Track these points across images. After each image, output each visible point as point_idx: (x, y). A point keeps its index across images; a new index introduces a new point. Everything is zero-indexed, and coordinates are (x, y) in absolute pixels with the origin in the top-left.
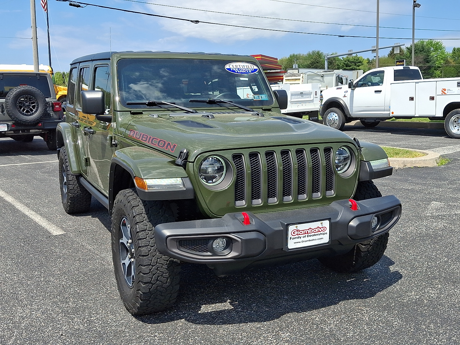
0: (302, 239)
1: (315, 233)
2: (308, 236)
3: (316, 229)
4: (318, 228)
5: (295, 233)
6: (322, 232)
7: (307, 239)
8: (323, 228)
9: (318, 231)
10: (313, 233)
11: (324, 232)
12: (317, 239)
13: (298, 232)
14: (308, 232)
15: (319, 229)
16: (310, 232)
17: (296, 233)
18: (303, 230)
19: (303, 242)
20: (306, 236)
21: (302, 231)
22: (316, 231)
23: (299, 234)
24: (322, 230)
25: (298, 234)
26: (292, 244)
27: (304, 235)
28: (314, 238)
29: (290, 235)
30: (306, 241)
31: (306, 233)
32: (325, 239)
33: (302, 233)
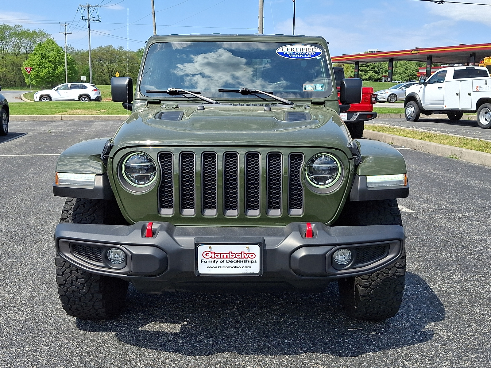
0: (219, 264)
1: (239, 260)
2: (228, 261)
3: (240, 255)
4: (243, 253)
5: (208, 255)
6: (249, 259)
7: (225, 264)
8: (250, 253)
9: (243, 257)
10: (236, 259)
11: (251, 260)
12: (241, 267)
13: (213, 255)
14: (228, 257)
15: (245, 255)
16: (231, 257)
17: (210, 256)
18: (220, 253)
19: (220, 267)
20: (225, 261)
21: (219, 255)
22: (240, 257)
23: (215, 258)
24: (248, 257)
25: (213, 257)
26: (204, 269)
27: (223, 260)
28: (238, 264)
29: (200, 257)
30: (225, 267)
31: (225, 257)
32: (255, 268)
33: (219, 257)
